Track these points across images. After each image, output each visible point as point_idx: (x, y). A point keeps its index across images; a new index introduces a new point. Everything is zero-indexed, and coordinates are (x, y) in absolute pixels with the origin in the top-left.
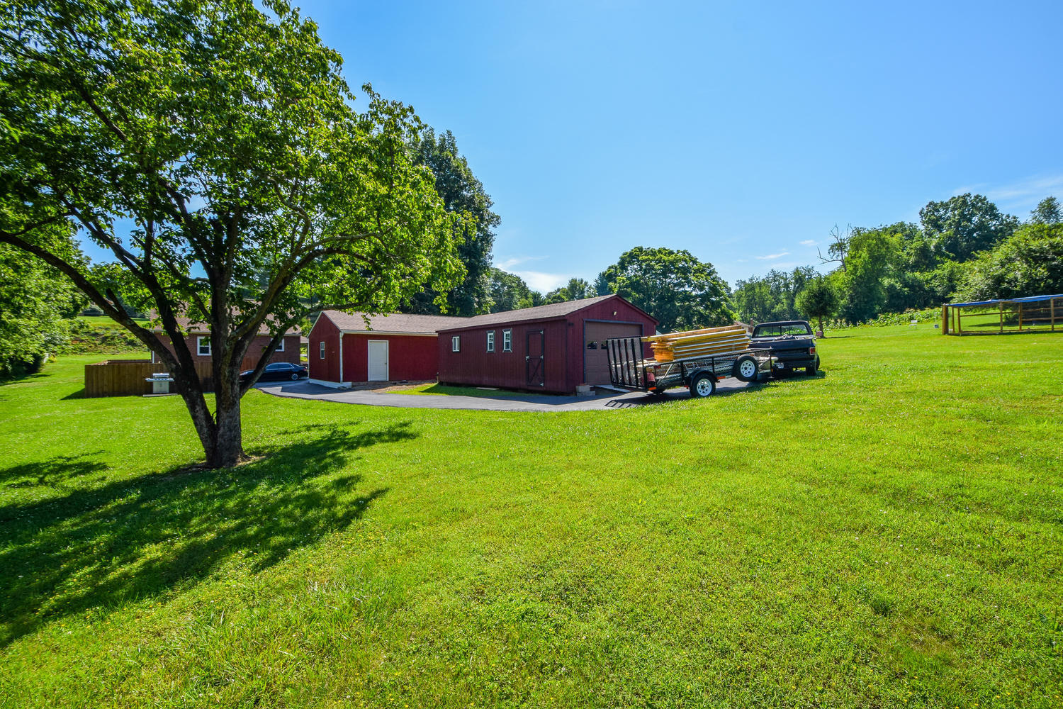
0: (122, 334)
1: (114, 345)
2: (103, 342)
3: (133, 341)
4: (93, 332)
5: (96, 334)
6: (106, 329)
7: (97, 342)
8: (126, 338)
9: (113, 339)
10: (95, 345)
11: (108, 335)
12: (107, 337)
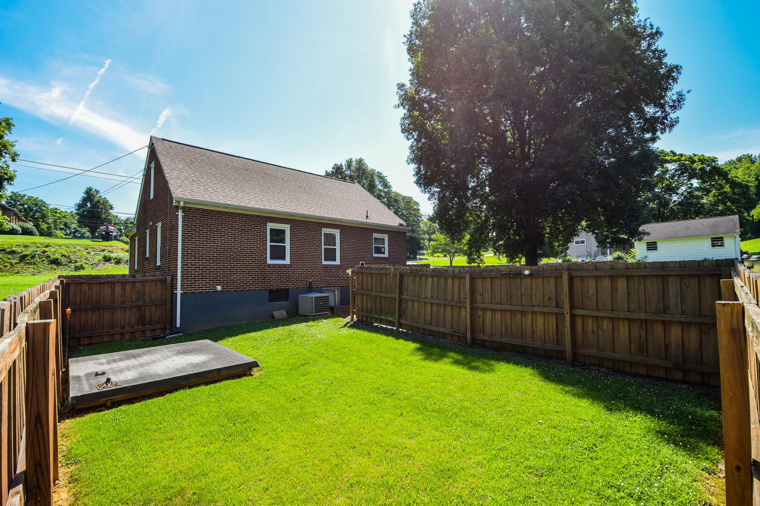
0: (44, 252)
1: (34, 264)
2: (21, 261)
3: (57, 259)
4: (8, 250)
5: (13, 252)
6: (25, 247)
7: (14, 262)
8: (48, 257)
9: (33, 257)
10: (11, 264)
11: (27, 253)
12: (26, 256)
